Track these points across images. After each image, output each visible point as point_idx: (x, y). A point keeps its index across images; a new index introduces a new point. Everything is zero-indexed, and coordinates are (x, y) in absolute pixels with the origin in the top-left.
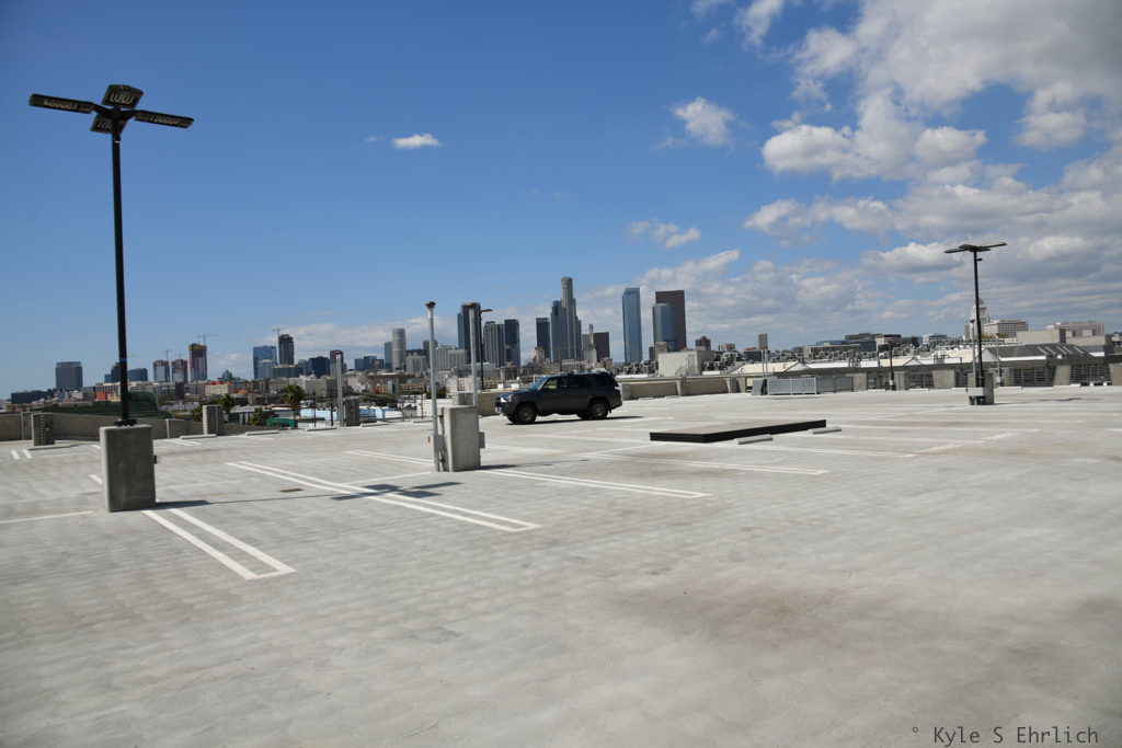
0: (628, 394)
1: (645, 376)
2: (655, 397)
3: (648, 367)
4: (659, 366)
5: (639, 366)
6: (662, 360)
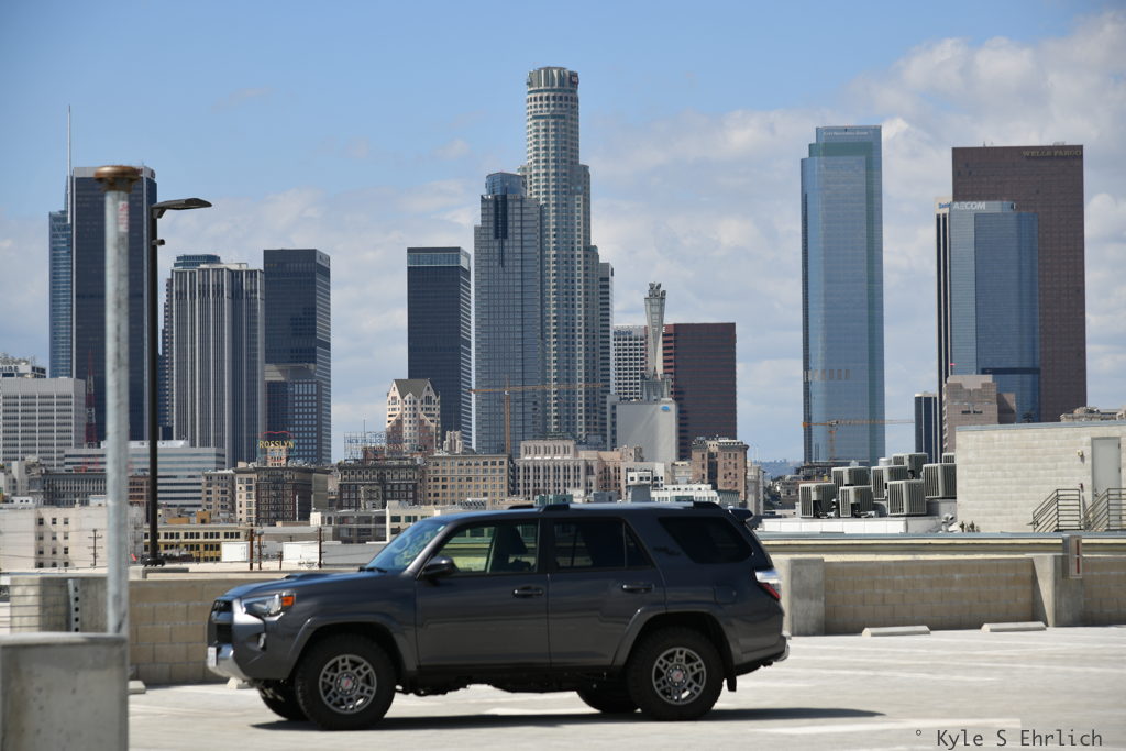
0: (816, 608)
1: (892, 527)
2: (936, 626)
3: (910, 486)
4: (960, 485)
5: (866, 482)
6: (971, 456)
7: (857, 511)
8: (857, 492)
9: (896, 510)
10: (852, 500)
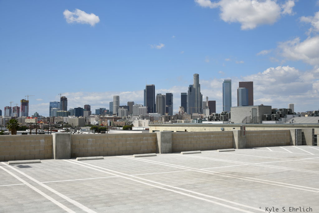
3: (224, 116)
4: (231, 116)
5: (218, 116)
6: (233, 111)
7: (216, 120)
8: (216, 117)
9: (222, 120)
10: (215, 118)
